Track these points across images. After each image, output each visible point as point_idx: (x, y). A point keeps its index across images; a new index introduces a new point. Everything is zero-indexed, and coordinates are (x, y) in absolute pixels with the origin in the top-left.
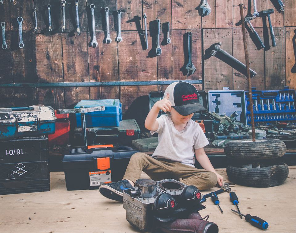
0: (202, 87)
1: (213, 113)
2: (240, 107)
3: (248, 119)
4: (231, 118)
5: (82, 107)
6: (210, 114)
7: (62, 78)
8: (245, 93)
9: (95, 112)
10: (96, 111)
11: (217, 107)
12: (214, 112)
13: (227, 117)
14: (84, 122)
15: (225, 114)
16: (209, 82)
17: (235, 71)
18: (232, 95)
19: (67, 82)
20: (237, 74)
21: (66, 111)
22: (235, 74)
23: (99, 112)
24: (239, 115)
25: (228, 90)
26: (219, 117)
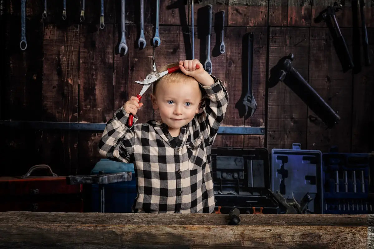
0: (263, 141)
1: (277, 192)
2: (315, 184)
3: (325, 208)
4: (301, 204)
5: (101, 173)
6: (272, 196)
7: (76, 114)
8: (323, 156)
9: (118, 183)
10: (120, 180)
11: (283, 182)
12: (279, 191)
13: (297, 203)
14: (103, 202)
15: (293, 196)
16: (274, 131)
17: (311, 113)
18: (304, 159)
19: (83, 122)
20: (312, 119)
21: (79, 179)
22: (311, 117)
23: (123, 182)
24: (312, 199)
25: (300, 150)
26: (285, 203)
